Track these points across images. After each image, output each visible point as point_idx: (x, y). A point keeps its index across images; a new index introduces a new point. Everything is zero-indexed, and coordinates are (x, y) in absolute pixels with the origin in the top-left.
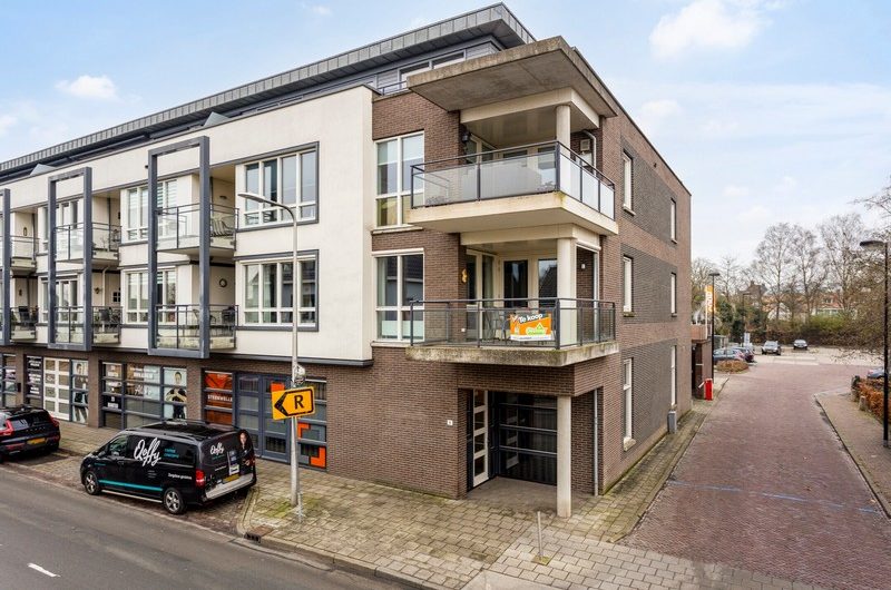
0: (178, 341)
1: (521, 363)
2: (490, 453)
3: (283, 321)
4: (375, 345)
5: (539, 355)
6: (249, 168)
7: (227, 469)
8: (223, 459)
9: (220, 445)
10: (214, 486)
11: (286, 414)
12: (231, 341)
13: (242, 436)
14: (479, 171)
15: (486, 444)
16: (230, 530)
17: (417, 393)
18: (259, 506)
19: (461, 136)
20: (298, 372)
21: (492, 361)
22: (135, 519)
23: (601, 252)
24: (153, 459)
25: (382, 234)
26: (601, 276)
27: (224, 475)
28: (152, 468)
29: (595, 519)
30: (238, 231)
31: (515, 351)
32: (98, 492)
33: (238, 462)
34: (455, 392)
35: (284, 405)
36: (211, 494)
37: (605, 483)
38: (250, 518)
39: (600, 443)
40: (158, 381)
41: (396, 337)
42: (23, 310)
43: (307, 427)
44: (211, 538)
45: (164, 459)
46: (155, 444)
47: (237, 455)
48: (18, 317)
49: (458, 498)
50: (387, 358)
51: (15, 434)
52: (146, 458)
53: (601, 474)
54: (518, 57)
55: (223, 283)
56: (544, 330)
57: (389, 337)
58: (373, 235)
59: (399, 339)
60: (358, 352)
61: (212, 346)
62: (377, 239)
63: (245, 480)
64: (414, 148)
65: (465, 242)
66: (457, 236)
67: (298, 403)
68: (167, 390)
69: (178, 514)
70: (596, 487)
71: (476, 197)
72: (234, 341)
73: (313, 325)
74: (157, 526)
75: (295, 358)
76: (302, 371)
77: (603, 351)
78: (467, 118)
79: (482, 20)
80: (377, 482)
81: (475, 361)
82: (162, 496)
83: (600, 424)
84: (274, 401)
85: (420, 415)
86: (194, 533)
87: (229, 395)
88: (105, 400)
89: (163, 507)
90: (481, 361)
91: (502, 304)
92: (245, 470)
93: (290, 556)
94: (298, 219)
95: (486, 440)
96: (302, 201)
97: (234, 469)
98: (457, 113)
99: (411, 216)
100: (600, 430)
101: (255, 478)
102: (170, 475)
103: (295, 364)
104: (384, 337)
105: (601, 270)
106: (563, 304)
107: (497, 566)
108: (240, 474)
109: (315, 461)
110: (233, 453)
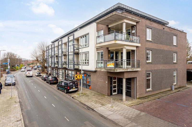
0: (71, 67)
1: (110, 71)
2: (118, 89)
5: (112, 70)
7: (73, 87)
8: (72, 85)
9: (72, 83)
11: (77, 78)
13: (76, 82)
15: (117, 87)
16: (71, 96)
18: (77, 94)
19: (108, 30)
20: (82, 72)
22: (60, 93)
23: (136, 50)
26: (136, 55)
27: (72, 88)
28: (63, 86)
29: (130, 103)
30: (79, 49)
32: (58, 89)
33: (75, 86)
34: (107, 77)
35: (77, 77)
36: (70, 91)
37: (137, 97)
38: (75, 95)
39: (136, 89)
40: (71, 73)
42: (57, 62)
44: (68, 97)
45: (65, 85)
46: (64, 82)
47: (75, 85)
48: (56, 63)
49: (108, 96)
51: (52, 80)
52: (63, 84)
53: (136, 95)
54: (109, 16)
56: (113, 65)
58: (96, 48)
60: (93, 69)
61: (75, 68)
63: (76, 89)
64: (102, 32)
66: (108, 48)
67: (79, 77)
68: (72, 75)
69: (66, 93)
70: (135, 97)
72: (79, 67)
73: (88, 64)
74: (62, 94)
75: (82, 70)
76: (83, 72)
77: (133, 70)
78: (109, 26)
79: (116, 6)
80: (97, 92)
82: (64, 90)
83: (136, 85)
84: (76, 76)
85: (103, 81)
86: (66, 96)
88: (66, 76)
89: (64, 92)
91: (121, 60)
92: (76, 88)
93: (75, 101)
94: (82, 47)
95: (117, 86)
97: (74, 87)
98: (108, 26)
100: (136, 86)
101: (78, 89)
102: (65, 87)
103: (82, 71)
105: (137, 54)
107: (104, 107)
108: (75, 88)
110: (74, 85)
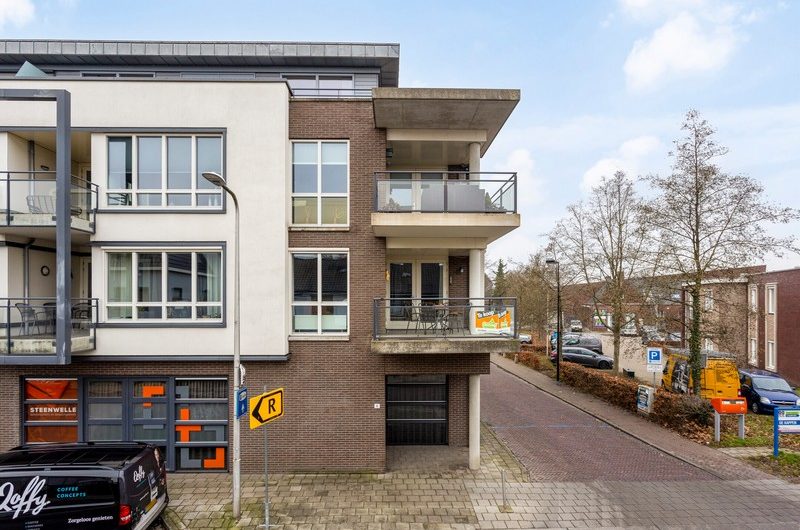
0: (10, 345)
3: (169, 317)
4: (291, 339)
6: (111, 139)
7: (149, 495)
8: (145, 484)
10: (139, 520)
11: (261, 421)
12: (90, 341)
13: (156, 453)
14: (446, 187)
17: (342, 382)
21: (460, 351)
24: (34, 505)
25: (303, 231)
27: (147, 503)
28: (35, 518)
30: (97, 212)
31: (481, 342)
33: (157, 483)
35: (260, 411)
41: (316, 331)
43: (199, 429)
45: (56, 502)
46: (36, 485)
47: (155, 476)
50: (307, 351)
52: (19, 507)
55: (45, 271)
57: (302, 331)
58: (290, 232)
59: (319, 333)
60: (280, 349)
62: (295, 236)
63: (161, 503)
65: (391, 246)
66: (383, 240)
67: (271, 407)
71: (443, 209)
72: (93, 341)
73: (220, 321)
78: (393, 137)
80: (295, 472)
81: (444, 351)
84: (252, 409)
85: (345, 402)
87: (71, 405)
90: (451, 351)
92: (160, 492)
94: (194, 207)
96: (197, 188)
97: (154, 493)
98: (383, 131)
99: (377, 219)
101: (167, 498)
102: (70, 521)
103: (237, 364)
104: (297, 331)
106: (474, 303)
108: (158, 497)
109: (208, 463)
110: (152, 475)
